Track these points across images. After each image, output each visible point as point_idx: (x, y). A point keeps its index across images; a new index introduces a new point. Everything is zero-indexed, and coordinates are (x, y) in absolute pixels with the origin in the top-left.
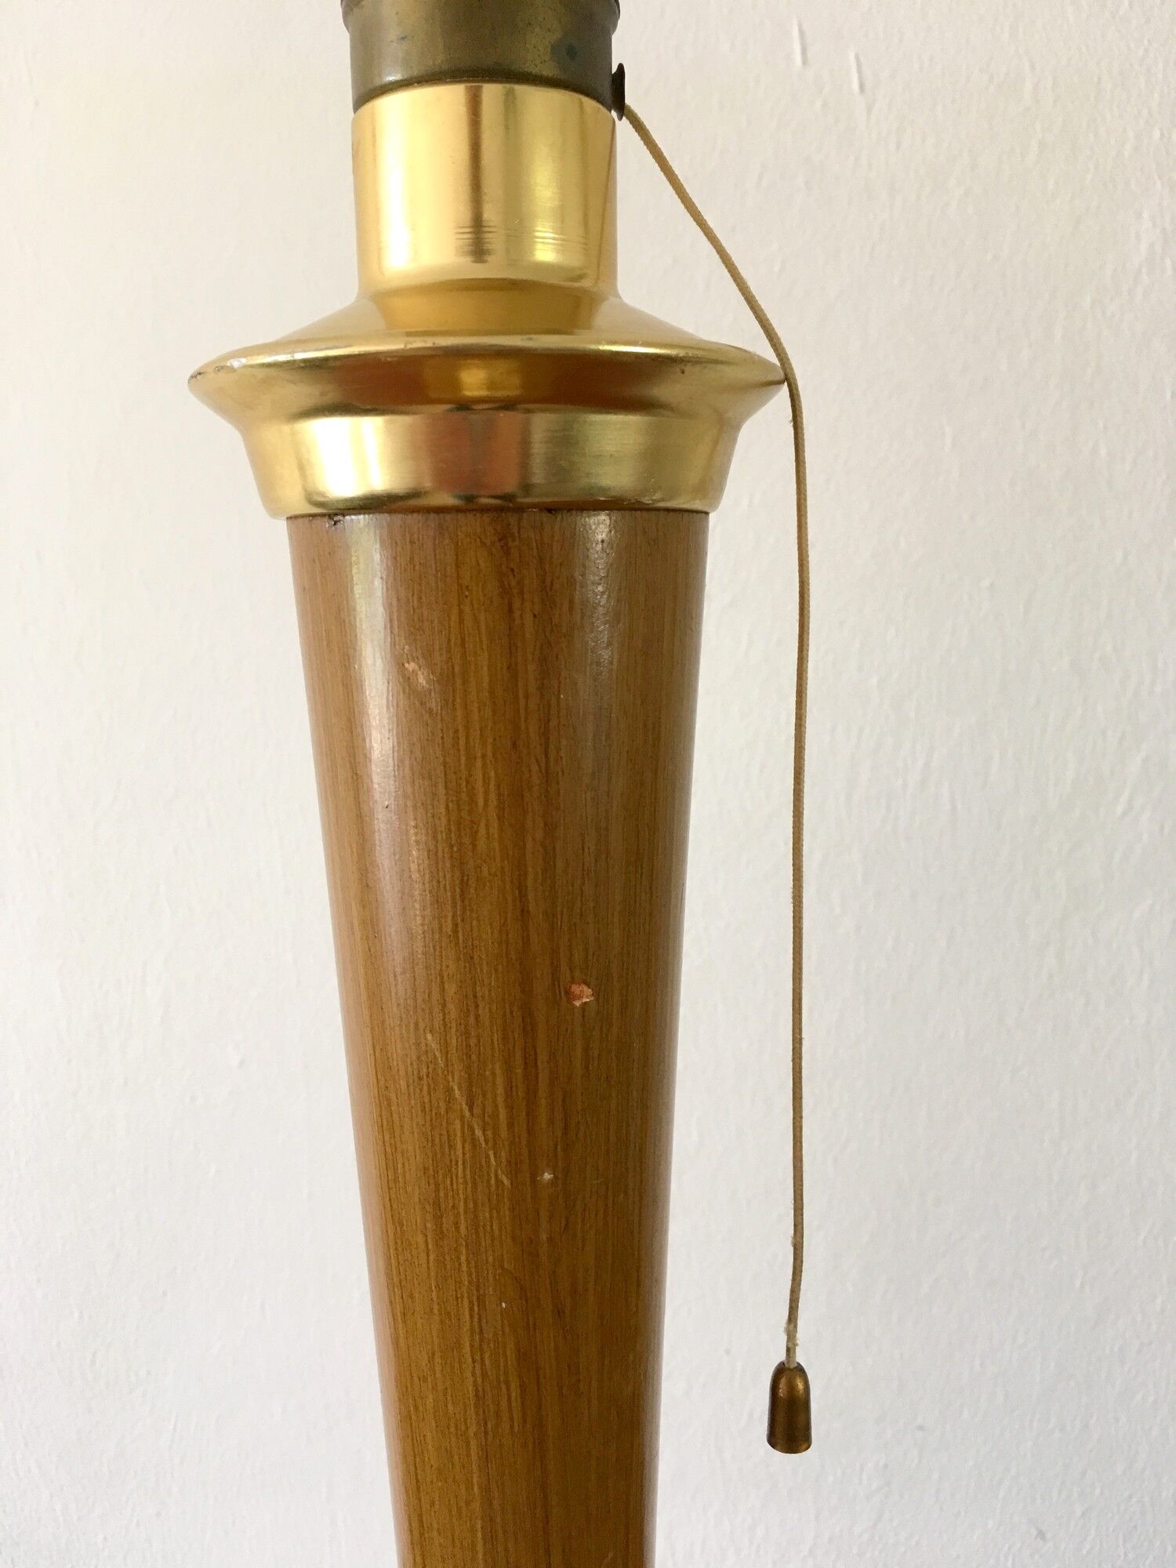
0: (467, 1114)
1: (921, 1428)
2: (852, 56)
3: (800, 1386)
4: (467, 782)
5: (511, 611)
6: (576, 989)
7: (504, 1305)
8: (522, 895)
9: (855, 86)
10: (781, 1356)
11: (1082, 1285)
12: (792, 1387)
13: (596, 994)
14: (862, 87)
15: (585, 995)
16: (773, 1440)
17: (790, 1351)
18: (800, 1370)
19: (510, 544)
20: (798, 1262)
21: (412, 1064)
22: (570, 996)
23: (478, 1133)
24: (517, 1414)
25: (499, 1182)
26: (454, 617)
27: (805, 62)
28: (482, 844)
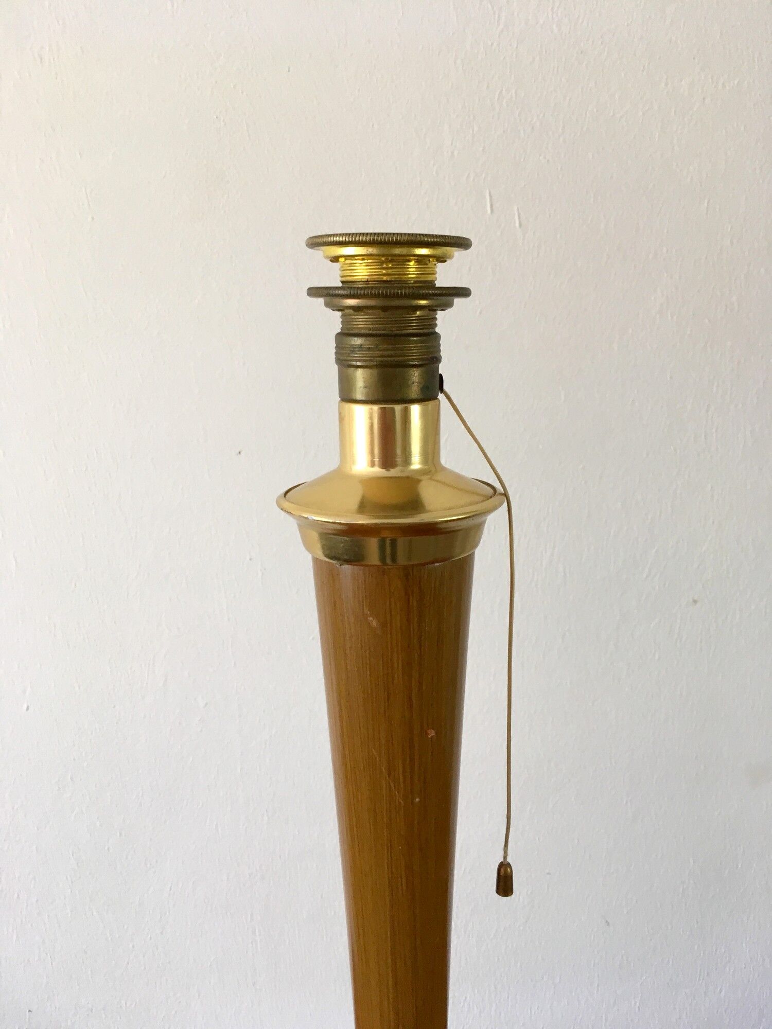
0: (388, 778)
1: (548, 874)
2: (515, 208)
3: (509, 870)
4: (391, 660)
5: (409, 600)
6: (429, 731)
7: (400, 847)
8: (410, 699)
9: (517, 224)
10: (502, 860)
11: (627, 802)
12: (506, 871)
13: (436, 733)
14: (520, 225)
15: (432, 733)
16: (498, 892)
17: (505, 857)
18: (509, 865)
19: (409, 577)
20: (509, 824)
21: (366, 760)
22: (427, 734)
23: (392, 784)
24: (405, 888)
25: (400, 803)
26: (388, 603)
27: (492, 211)
28: (396, 681)
